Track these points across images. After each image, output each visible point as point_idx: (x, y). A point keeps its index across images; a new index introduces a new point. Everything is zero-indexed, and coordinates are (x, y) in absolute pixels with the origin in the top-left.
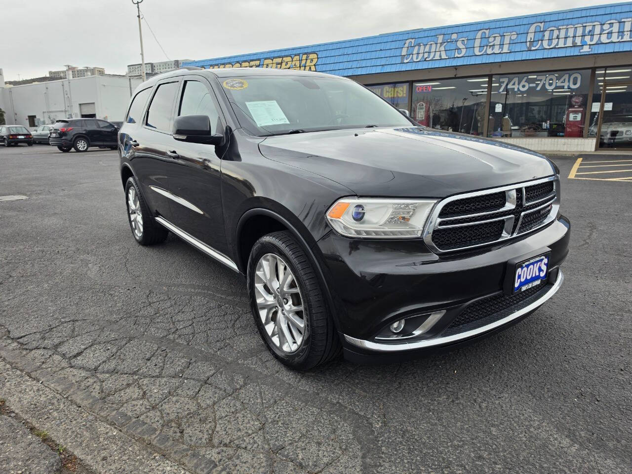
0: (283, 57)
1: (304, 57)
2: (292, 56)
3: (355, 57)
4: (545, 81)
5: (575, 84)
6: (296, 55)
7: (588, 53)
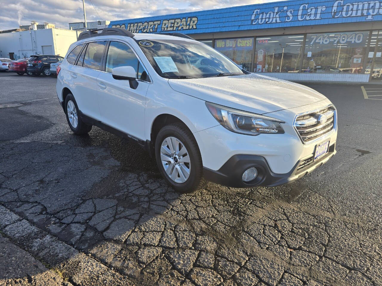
0: (175, 19)
1: (189, 19)
3: (221, 20)
4: (340, 38)
5: (359, 40)
6: (183, 18)
7: (371, 20)
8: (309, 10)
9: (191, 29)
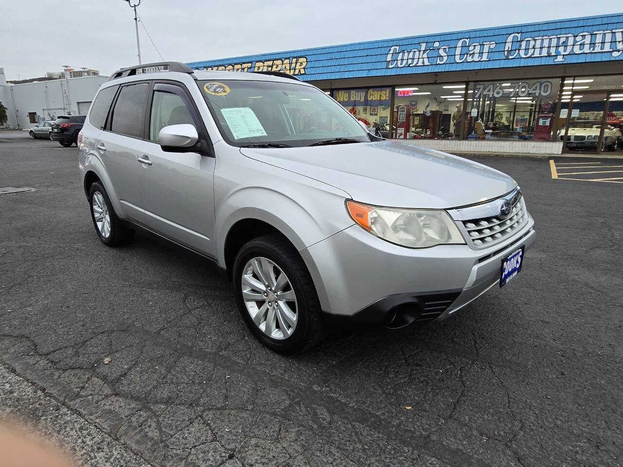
0: (273, 61)
1: (294, 60)
2: (283, 59)
3: (342, 62)
4: (518, 89)
5: (545, 91)
6: (286, 59)
7: (561, 63)
8: (471, 48)
9: (297, 75)
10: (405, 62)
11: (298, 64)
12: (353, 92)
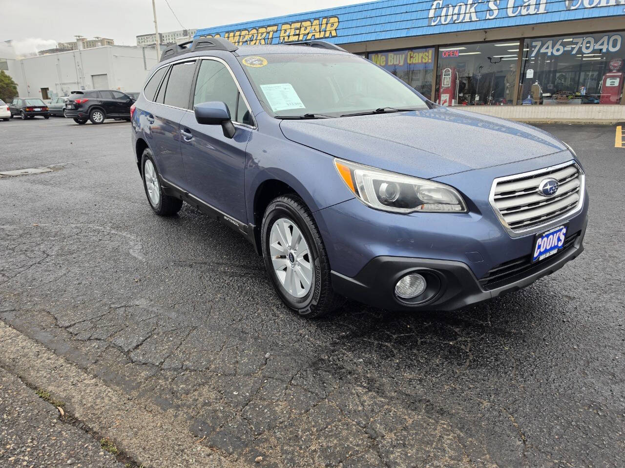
0: (301, 22)
1: (325, 21)
2: (312, 20)
3: (378, 20)
4: (582, 44)
5: (614, 46)
6: (315, 19)
9: (328, 37)
10: (449, 18)
11: (329, 25)
12: (391, 55)
